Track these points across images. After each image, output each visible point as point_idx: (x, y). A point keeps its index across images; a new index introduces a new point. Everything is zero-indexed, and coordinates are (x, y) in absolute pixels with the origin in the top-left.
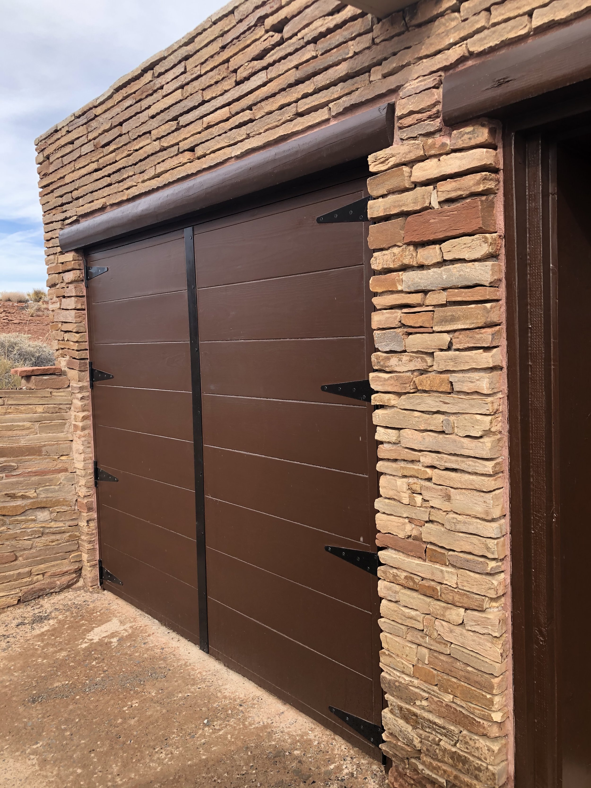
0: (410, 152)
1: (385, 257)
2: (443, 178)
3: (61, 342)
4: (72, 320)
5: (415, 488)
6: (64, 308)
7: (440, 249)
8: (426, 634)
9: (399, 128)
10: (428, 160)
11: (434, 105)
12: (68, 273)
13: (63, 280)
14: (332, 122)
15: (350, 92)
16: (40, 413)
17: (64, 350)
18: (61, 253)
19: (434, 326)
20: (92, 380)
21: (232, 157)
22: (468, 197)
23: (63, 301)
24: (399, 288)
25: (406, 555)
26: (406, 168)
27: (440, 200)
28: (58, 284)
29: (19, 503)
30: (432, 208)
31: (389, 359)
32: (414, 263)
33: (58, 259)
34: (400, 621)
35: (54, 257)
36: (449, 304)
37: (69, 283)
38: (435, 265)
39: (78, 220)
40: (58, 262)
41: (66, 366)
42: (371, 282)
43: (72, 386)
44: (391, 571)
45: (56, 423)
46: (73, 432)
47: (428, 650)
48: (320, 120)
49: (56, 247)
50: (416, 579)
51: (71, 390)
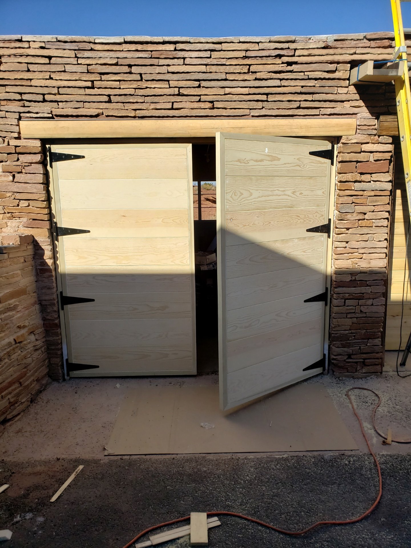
0: (364, 140)
1: (348, 177)
2: (376, 152)
3: (12, 207)
4: (38, 191)
5: (355, 262)
6: (20, 181)
7: (371, 176)
8: (356, 313)
9: (358, 129)
10: (370, 144)
11: (375, 125)
12: (30, 155)
13: (18, 160)
14: (321, 116)
15: (333, 108)
16: (23, 263)
17: (17, 214)
18: (16, 138)
19: (369, 203)
20: (57, 235)
21: (249, 115)
22: (384, 160)
23: (18, 176)
24: (353, 189)
25: (349, 287)
26: (361, 145)
27: (374, 159)
28: (6, 162)
29: (23, 331)
30: (371, 162)
31: (347, 215)
32: (361, 180)
33: (8, 142)
34: (344, 312)
35: (1, 139)
36: (375, 196)
37: (31, 163)
38: (370, 182)
39: (52, 118)
40: (9, 145)
41: (20, 226)
42: (339, 185)
43: (36, 241)
44: (342, 295)
45: (30, 269)
46: (37, 275)
47: (357, 318)
48: (314, 114)
49: (5, 131)
50: (354, 294)
51: (35, 243)
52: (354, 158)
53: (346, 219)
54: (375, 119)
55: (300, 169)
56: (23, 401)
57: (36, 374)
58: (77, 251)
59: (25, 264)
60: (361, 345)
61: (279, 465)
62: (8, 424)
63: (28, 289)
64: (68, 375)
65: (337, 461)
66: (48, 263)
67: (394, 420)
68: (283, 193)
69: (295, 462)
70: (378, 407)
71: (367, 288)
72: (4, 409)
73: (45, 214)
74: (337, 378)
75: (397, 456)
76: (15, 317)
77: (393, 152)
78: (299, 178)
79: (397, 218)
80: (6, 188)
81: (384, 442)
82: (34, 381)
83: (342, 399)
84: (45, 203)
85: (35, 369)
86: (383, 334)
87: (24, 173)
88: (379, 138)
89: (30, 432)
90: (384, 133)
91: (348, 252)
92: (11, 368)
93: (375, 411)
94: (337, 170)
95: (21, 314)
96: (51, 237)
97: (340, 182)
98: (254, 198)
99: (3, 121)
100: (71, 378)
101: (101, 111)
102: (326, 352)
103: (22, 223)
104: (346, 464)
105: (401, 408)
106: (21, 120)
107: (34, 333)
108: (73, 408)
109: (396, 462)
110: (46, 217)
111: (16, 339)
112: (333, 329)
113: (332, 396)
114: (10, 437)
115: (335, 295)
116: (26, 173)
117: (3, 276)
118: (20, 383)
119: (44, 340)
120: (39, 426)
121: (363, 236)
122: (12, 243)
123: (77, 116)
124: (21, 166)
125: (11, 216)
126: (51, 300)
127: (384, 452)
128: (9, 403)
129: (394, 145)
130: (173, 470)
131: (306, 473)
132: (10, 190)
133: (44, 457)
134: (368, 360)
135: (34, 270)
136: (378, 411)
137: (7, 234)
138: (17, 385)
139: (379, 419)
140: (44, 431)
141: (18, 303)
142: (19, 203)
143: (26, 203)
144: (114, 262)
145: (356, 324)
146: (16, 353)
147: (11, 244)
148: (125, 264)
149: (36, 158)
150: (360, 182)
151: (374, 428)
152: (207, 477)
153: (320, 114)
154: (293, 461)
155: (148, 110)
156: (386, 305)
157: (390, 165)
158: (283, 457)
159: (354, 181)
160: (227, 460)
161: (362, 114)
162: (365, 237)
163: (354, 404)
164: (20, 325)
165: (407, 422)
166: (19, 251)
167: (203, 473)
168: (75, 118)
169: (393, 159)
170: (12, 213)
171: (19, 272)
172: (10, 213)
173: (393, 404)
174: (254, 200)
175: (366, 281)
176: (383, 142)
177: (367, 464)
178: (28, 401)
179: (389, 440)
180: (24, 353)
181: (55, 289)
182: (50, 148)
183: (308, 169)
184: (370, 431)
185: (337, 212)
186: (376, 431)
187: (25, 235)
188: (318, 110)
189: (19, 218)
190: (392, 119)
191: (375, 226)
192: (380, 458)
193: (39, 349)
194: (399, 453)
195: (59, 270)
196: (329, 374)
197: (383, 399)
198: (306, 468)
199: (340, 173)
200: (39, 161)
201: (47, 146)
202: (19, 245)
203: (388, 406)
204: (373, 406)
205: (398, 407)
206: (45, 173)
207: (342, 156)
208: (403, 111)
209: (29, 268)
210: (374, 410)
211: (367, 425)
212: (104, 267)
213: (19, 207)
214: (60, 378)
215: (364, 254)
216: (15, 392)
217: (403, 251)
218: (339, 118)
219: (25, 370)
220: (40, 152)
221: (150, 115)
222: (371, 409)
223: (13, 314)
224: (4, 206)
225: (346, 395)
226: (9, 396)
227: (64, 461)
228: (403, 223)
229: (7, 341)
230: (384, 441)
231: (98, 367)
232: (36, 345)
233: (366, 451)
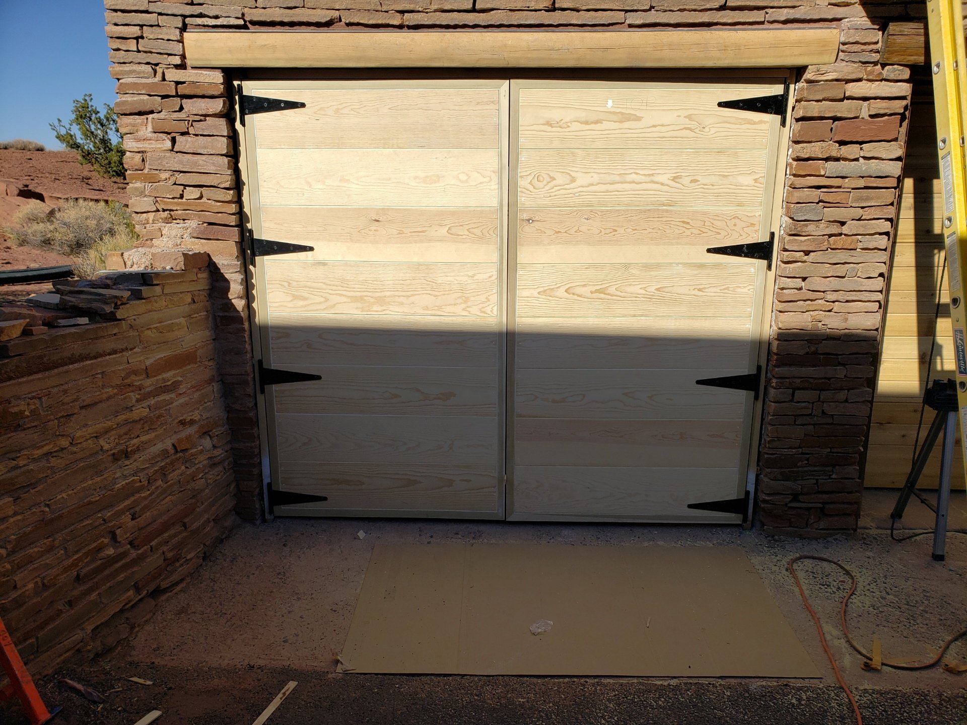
0: (853, 73)
2: (875, 98)
3: (170, 200)
4: (217, 170)
5: (818, 318)
6: (184, 151)
7: (861, 149)
8: (814, 416)
9: (843, 51)
10: (864, 82)
11: (877, 43)
12: (203, 100)
13: (181, 109)
14: (766, 26)
15: (794, 7)
16: (189, 304)
17: (180, 212)
18: (177, 67)
19: (852, 203)
20: (254, 254)
21: (624, 23)
22: (891, 115)
23: (181, 140)
24: (822, 173)
25: (802, 366)
26: (846, 83)
27: (871, 113)
28: (160, 112)
29: (190, 431)
30: (863, 118)
31: (806, 225)
32: (839, 156)
33: (163, 74)
34: (791, 413)
35: (151, 68)
36: (866, 188)
37: (206, 116)
38: (857, 160)
39: (244, 27)
40: (164, 79)
41: (185, 236)
42: (794, 166)
43: (214, 264)
44: (788, 380)
45: (203, 317)
46: (216, 327)
47: (814, 425)
48: (754, 20)
49: (157, 53)
50: (811, 380)
51: (212, 269)
52: (830, 111)
53: (804, 234)
54: (879, 30)
55: (693, 134)
56: (188, 558)
57: (214, 509)
58: (289, 284)
59: (193, 306)
60: (819, 476)
61: (663, 699)
62: (163, 598)
63: (199, 353)
64: (271, 512)
65: (775, 698)
66: (236, 306)
67: (884, 623)
68: (648, 179)
69: (692, 695)
70: (851, 595)
71: (838, 368)
72: (155, 571)
73: (230, 214)
74: (768, 537)
75: (894, 694)
76: (175, 404)
77: (909, 98)
78: (690, 152)
79: (902, 235)
80: (159, 164)
81: (866, 665)
82: (208, 521)
83: (779, 577)
84: (232, 192)
85: (211, 500)
86: (863, 457)
87: (192, 135)
88: (883, 69)
89: (202, 613)
90: (895, 59)
91: (805, 299)
92: (168, 498)
93: (847, 603)
94: (791, 136)
95: (187, 399)
96: (241, 258)
97: (798, 159)
98: (579, 187)
99: (152, 32)
100: (277, 518)
101: (336, 14)
102: (751, 488)
103: (188, 231)
104: (793, 705)
105: (897, 599)
106: (187, 30)
107: (211, 433)
108: (279, 574)
109: (892, 705)
110: (233, 220)
111: (175, 444)
112: (767, 445)
113: (760, 571)
114: (166, 621)
115: (774, 381)
116: (196, 135)
117: (154, 328)
118: (185, 525)
119: (228, 447)
120: (217, 603)
121: (837, 267)
122: (170, 267)
123: (292, 24)
124: (186, 122)
125: (169, 216)
126: (242, 375)
127: (866, 685)
128: (164, 560)
129: (912, 85)
130: (462, 700)
131: (715, 718)
132: (167, 166)
133: (226, 662)
134: (831, 506)
135: (210, 319)
136: (851, 603)
137: (160, 250)
138: (178, 528)
139: (855, 619)
140: (226, 614)
141: (180, 379)
142: (183, 191)
143: (195, 193)
144: (357, 308)
145: (813, 436)
146: (176, 469)
147: (168, 268)
148: (377, 311)
149: (215, 106)
150: (837, 159)
151: (847, 637)
152: (526, 716)
153: (766, 20)
154: (688, 692)
155: (427, 13)
156: (871, 402)
157: (901, 126)
158: (669, 685)
159: (825, 157)
160: (562, 685)
161: (851, 19)
162: (841, 270)
163: (804, 587)
164: (185, 420)
165: (911, 628)
166: (182, 282)
167: (518, 708)
168: (287, 28)
169: (907, 113)
170: (170, 210)
171: (182, 320)
172: (167, 210)
173: (881, 592)
174: (580, 189)
175: (837, 355)
176: (892, 77)
177: (833, 707)
178: (198, 557)
179: (876, 662)
180: (191, 471)
181: (249, 355)
182: (240, 87)
183: (714, 136)
184: (836, 642)
185: (787, 219)
186: (848, 641)
187: (193, 252)
188: (761, 11)
189: (184, 220)
190: (913, 31)
191: (861, 249)
192: (860, 696)
193: (219, 463)
194: (897, 689)
195: (257, 320)
196: (754, 530)
197: (861, 580)
198: (714, 709)
199: (796, 142)
200: (221, 111)
201: (236, 83)
202: (183, 270)
203: (872, 594)
204: (841, 593)
205: (891, 597)
206: (231, 134)
207: (805, 108)
208: (941, 11)
209: (202, 314)
210: (845, 601)
211: (831, 630)
212: (339, 317)
213: (184, 200)
214: (257, 517)
215: (837, 303)
216: (174, 541)
217: (907, 299)
218: (804, 29)
219: (193, 500)
220: (221, 94)
221: (431, 23)
222: (837, 600)
223: (171, 398)
224: (155, 197)
225: (787, 570)
226: (165, 548)
227: (262, 671)
228: (913, 244)
229: (160, 446)
230: (866, 663)
231: (325, 499)
232: (213, 456)
233: (831, 681)
